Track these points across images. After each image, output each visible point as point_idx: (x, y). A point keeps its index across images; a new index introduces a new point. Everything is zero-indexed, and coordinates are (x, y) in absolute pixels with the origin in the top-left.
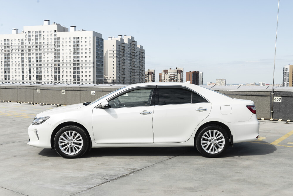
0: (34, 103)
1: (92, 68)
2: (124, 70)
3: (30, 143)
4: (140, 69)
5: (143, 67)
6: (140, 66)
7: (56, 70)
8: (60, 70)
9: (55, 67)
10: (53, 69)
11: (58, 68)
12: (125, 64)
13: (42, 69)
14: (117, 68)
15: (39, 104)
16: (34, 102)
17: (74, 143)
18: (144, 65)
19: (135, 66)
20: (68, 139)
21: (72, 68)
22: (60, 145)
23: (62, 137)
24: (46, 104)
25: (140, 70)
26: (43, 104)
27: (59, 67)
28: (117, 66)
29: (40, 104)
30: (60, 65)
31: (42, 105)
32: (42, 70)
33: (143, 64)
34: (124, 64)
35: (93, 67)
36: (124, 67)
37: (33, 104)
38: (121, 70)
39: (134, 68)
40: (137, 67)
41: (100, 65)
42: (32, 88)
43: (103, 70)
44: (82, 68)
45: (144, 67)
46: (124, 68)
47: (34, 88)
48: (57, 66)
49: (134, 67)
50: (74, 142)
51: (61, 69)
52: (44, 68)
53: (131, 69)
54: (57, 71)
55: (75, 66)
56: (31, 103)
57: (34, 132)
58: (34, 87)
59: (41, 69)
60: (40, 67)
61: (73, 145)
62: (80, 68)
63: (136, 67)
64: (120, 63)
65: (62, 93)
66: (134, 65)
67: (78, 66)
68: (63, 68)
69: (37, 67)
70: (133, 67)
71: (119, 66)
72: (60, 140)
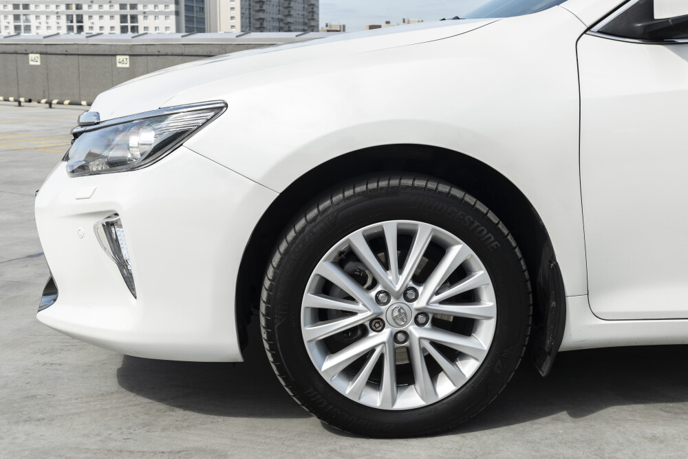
0: (22, 99)
1: (173, 18)
2: (261, 24)
3: (56, 315)
4: (306, 21)
5: (313, 16)
6: (306, 13)
7: (72, 22)
8: (82, 22)
9: (69, 12)
10: (64, 18)
11: (78, 16)
12: (265, 7)
13: (32, 18)
14: (242, 18)
15: (39, 102)
16: (19, 97)
17: (422, 317)
18: (315, 10)
19: (292, 13)
20: (375, 283)
21: (117, 18)
22: (312, 333)
23: (325, 268)
24: (67, 102)
25: (305, 24)
26: (55, 101)
27: (79, 12)
28: (242, 13)
29: (43, 101)
30: (81, 9)
31: (51, 107)
32: (30, 22)
33: (313, 9)
34: (261, 7)
35: (177, 13)
36: (261, 15)
37: (17, 103)
38: (254, 24)
39: (289, 20)
40: (298, 16)
41: (195, 9)
42: (12, 49)
43: (204, 23)
44: (145, 17)
45: (315, 17)
46: (263, 19)
47: (18, 49)
48: (74, 11)
49: (289, 15)
50: (423, 312)
51: (85, 18)
52: (37, 17)
53: (280, 20)
54: (75, 24)
55: (124, 12)
56: (11, 99)
57: (90, 230)
58: (18, 47)
59: (27, 20)
60: (26, 11)
61: (416, 332)
62: (140, 18)
63: (295, 15)
64: (250, 5)
65: (119, 65)
66: (289, 12)
67: (134, 12)
68: (90, 17)
69: (17, 12)
70: (286, 16)
71: (247, 12)
72: (311, 300)
